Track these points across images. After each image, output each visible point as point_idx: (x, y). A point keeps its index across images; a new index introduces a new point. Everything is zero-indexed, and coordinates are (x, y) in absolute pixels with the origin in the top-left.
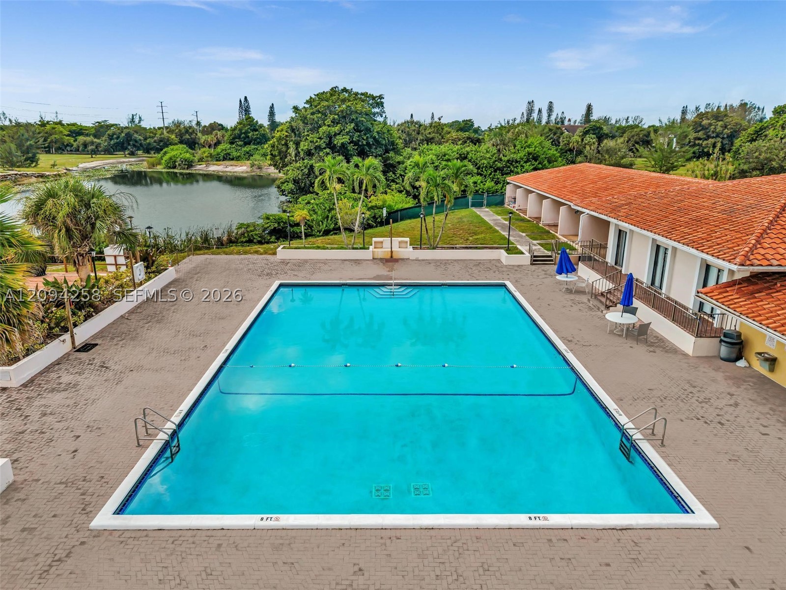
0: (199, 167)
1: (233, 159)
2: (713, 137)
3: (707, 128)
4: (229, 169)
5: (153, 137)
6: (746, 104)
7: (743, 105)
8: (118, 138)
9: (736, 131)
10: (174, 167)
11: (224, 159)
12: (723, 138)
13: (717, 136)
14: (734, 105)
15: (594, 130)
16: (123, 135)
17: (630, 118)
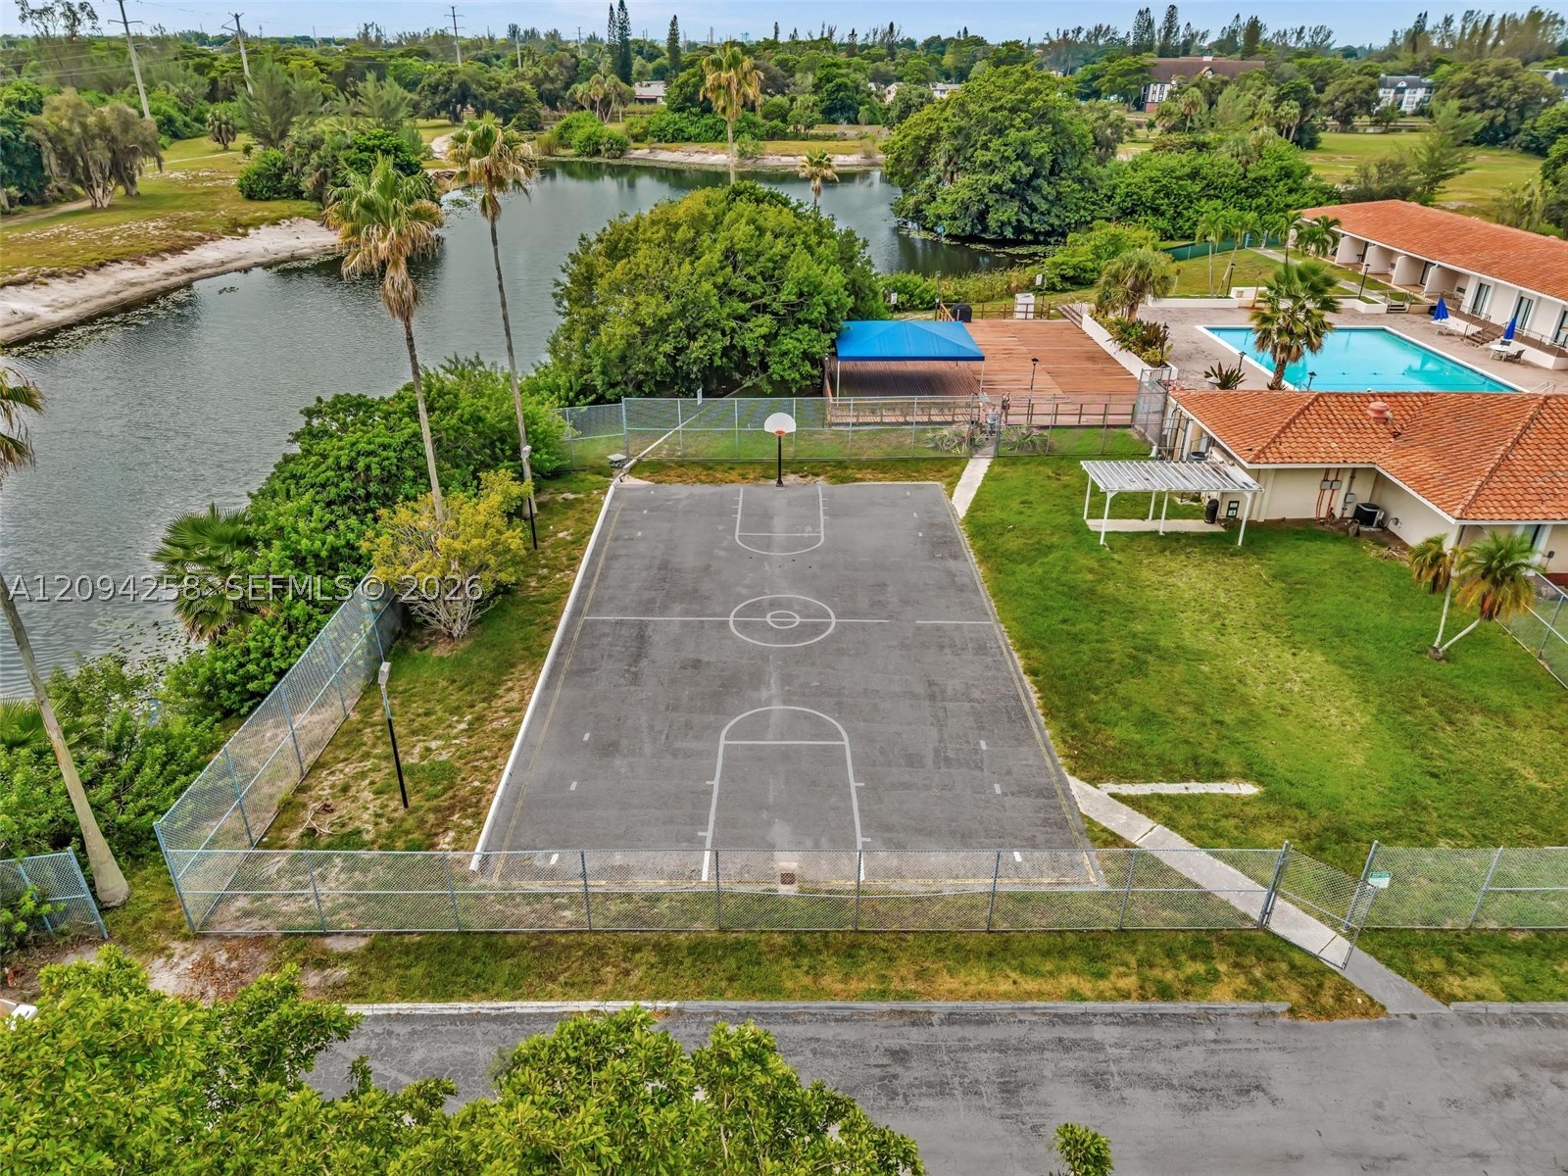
0: (637, 153)
1: (688, 140)
2: (1492, 108)
3: (1483, 91)
4: (697, 158)
5: (496, 89)
6: (1540, 14)
7: (1535, 16)
8: (447, 89)
9: (1531, 98)
10: (597, 152)
11: (674, 139)
12: (1508, 109)
13: (1499, 105)
14: (1519, 17)
15: (1296, 92)
16: (455, 86)
17: (1306, 30)
